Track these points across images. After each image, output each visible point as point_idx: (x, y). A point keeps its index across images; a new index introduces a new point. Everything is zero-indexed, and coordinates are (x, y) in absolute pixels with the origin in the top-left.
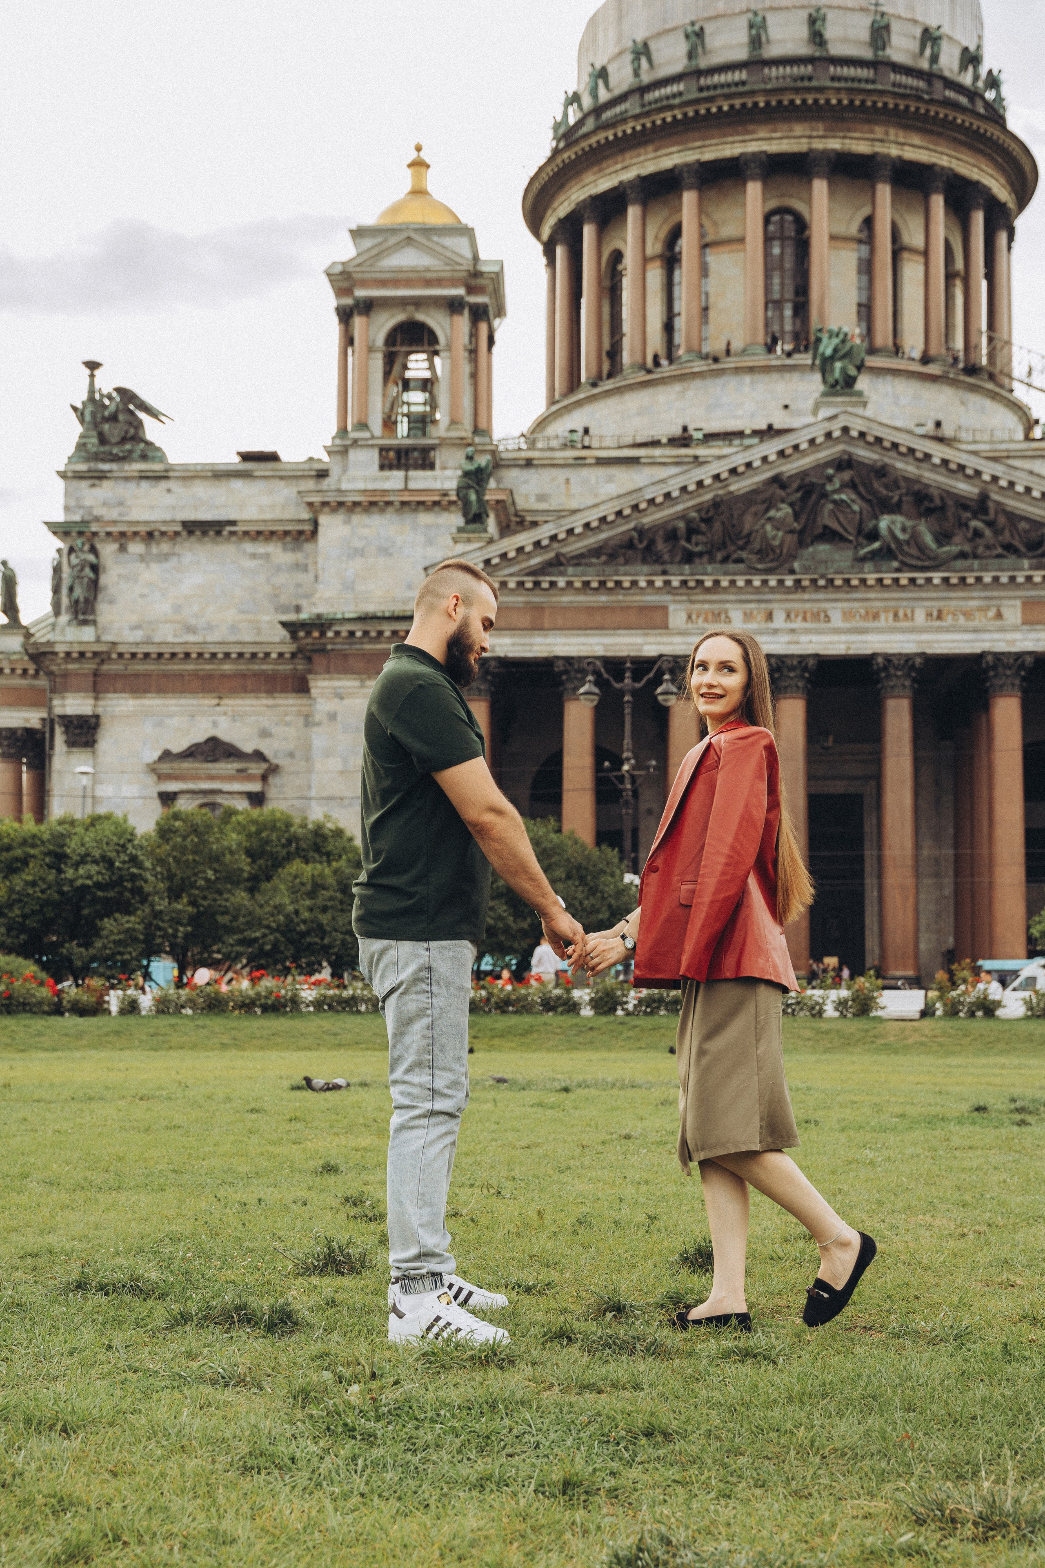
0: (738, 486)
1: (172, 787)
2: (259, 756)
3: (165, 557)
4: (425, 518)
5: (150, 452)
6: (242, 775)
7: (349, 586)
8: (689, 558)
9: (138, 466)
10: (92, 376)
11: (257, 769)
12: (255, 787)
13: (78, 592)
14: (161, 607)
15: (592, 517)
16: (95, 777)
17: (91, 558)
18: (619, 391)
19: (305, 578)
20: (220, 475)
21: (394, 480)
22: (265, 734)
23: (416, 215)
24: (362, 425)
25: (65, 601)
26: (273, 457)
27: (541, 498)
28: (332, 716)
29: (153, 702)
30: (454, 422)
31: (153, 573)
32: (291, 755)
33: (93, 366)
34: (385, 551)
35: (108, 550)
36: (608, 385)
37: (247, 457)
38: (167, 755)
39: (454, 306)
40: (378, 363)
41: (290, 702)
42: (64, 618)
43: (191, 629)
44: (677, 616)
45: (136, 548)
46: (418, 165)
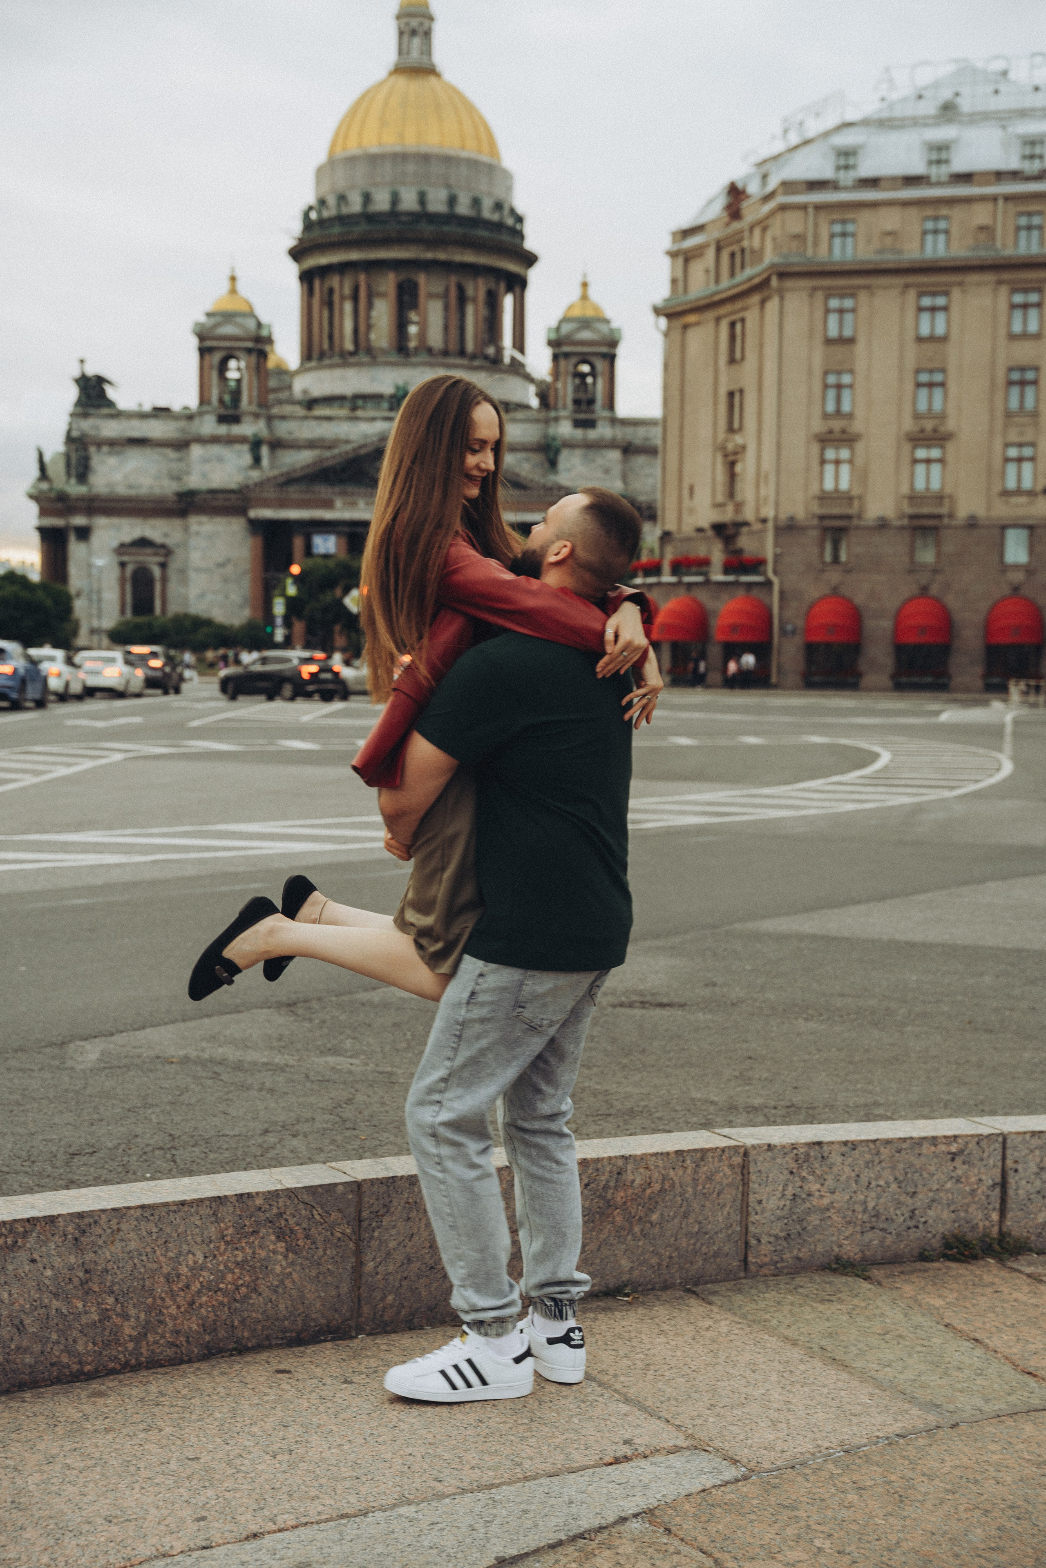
0: (363, 451)
1: (125, 558)
2: (163, 546)
3: (118, 453)
4: (238, 447)
5: (110, 404)
6: (156, 554)
7: (204, 475)
8: (342, 481)
9: (105, 411)
10: (82, 368)
11: (162, 551)
12: (161, 559)
13: (81, 470)
14: (117, 477)
15: (304, 463)
16: (90, 554)
17: (83, 454)
18: (331, 367)
19: (183, 465)
20: (142, 416)
21: (223, 430)
22: (166, 535)
23: (231, 306)
24: (209, 403)
25: (73, 472)
26: (166, 410)
27: (290, 433)
28: (198, 533)
29: (115, 521)
30: (250, 403)
31: (112, 461)
32: (178, 545)
33: (82, 361)
34: (220, 460)
35: (92, 449)
36: (326, 362)
37: (156, 409)
38: (122, 545)
39: (249, 351)
40: (215, 375)
41: (177, 523)
42: (73, 481)
43: (130, 487)
44: (338, 503)
45: (105, 449)
46: (233, 279)
